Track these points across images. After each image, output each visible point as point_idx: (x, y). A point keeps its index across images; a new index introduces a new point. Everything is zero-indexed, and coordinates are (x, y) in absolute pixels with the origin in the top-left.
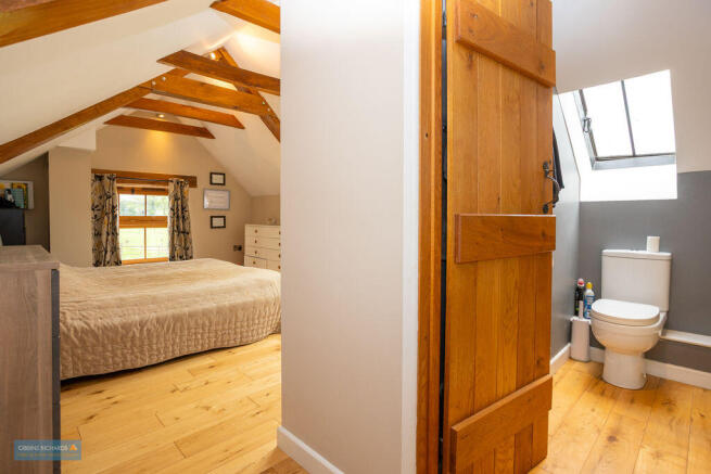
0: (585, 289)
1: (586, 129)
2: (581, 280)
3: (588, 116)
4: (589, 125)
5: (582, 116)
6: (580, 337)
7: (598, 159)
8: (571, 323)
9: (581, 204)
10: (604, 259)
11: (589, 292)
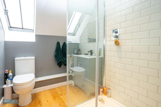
0: (8, 73)
1: (6, 14)
2: (7, 70)
3: (7, 9)
4: (7, 13)
5: (4, 8)
6: (8, 94)
7: (11, 27)
8: (3, 89)
9: (5, 42)
10: (15, 61)
11: (11, 74)
